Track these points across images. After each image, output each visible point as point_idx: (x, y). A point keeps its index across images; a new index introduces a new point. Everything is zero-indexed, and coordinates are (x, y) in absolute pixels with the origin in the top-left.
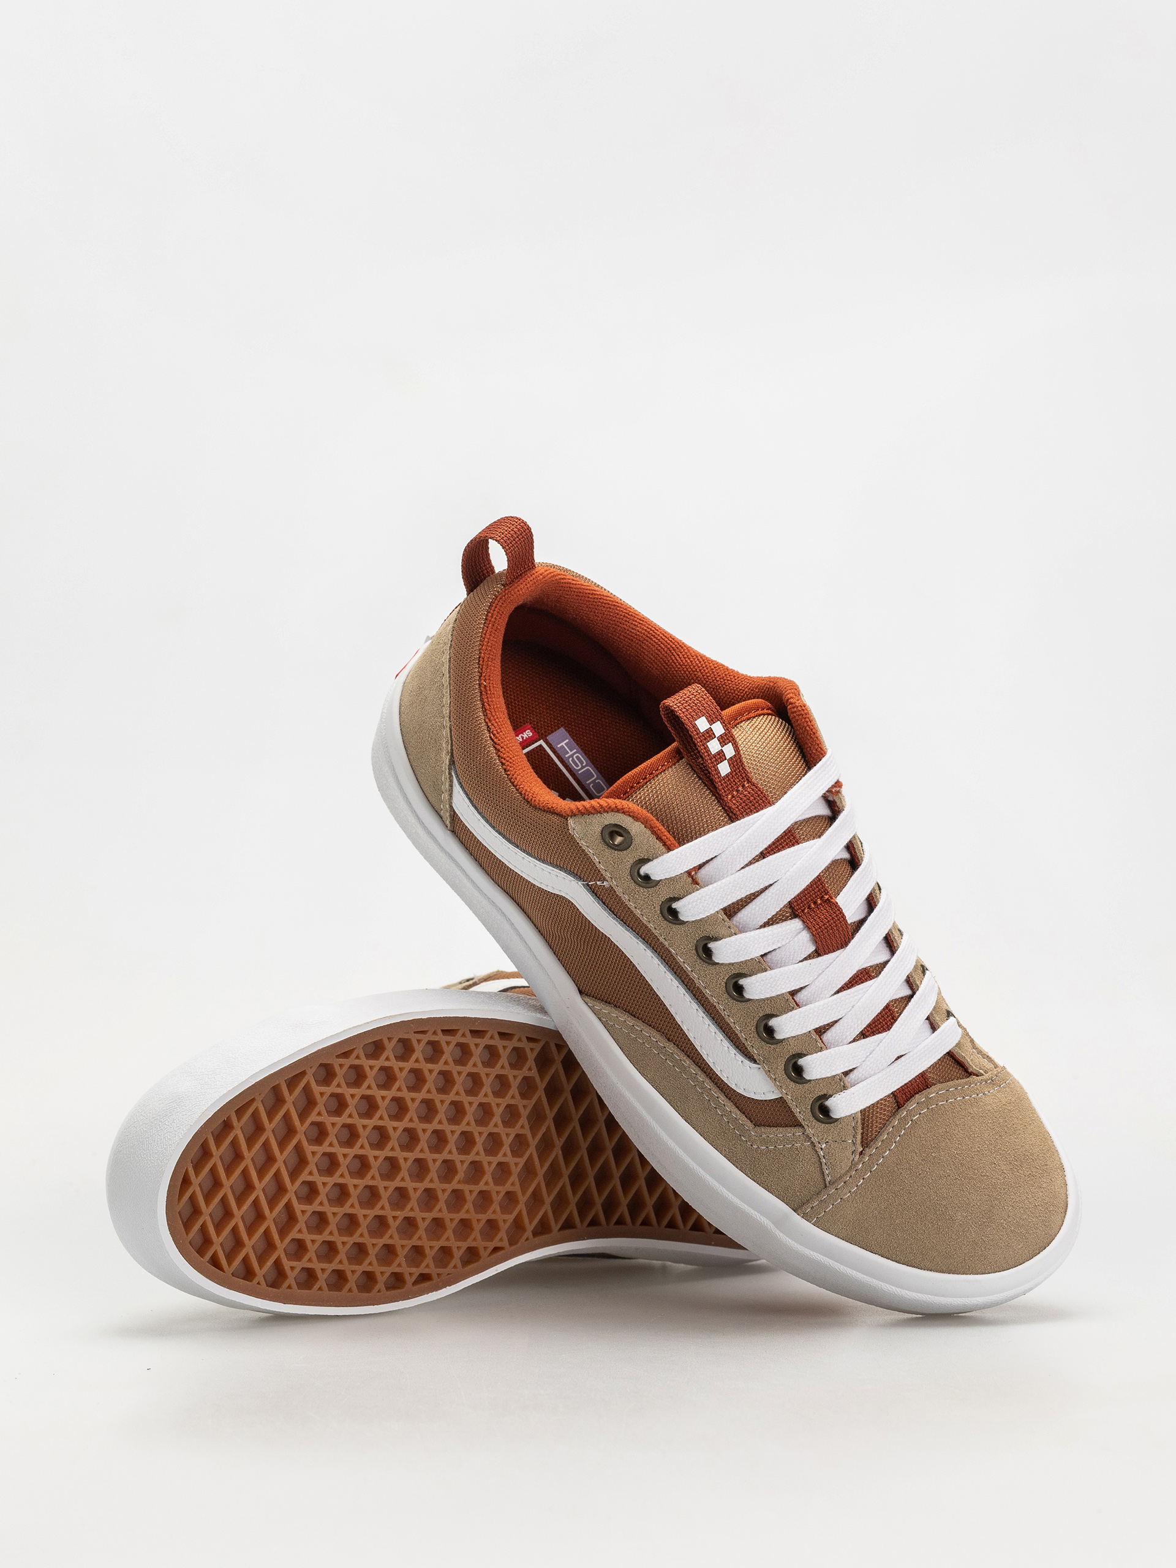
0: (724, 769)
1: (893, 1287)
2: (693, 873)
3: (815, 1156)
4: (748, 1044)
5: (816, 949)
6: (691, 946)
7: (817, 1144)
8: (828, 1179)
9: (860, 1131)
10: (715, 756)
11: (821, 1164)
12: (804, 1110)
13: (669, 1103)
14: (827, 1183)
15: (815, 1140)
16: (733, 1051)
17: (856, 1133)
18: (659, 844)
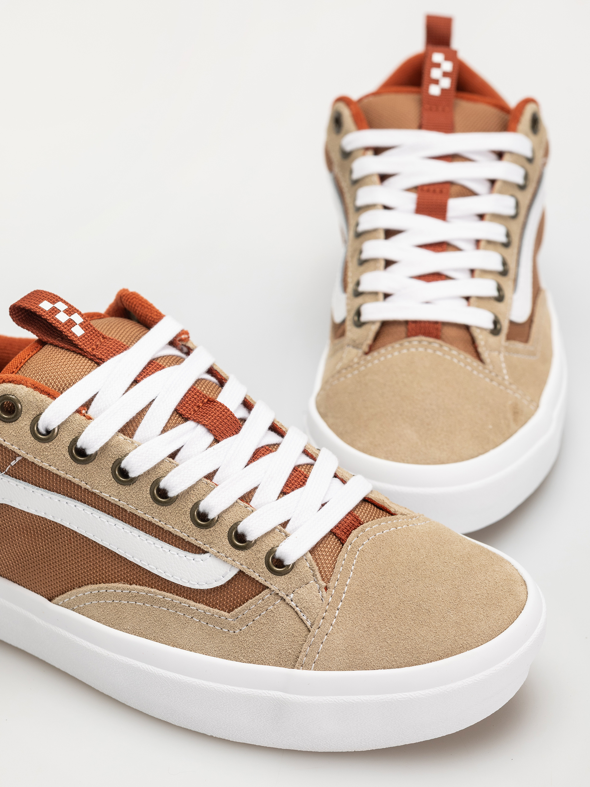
0: (78, 331)
1: (406, 693)
2: (84, 412)
3: (289, 609)
4: (192, 540)
5: (215, 438)
6: (109, 476)
7: (285, 597)
8: (309, 624)
9: (316, 568)
10: (66, 323)
11: (297, 613)
12: (261, 570)
13: (154, 640)
14: (309, 627)
15: (282, 594)
16: (182, 553)
17: (313, 571)
18: (44, 397)
